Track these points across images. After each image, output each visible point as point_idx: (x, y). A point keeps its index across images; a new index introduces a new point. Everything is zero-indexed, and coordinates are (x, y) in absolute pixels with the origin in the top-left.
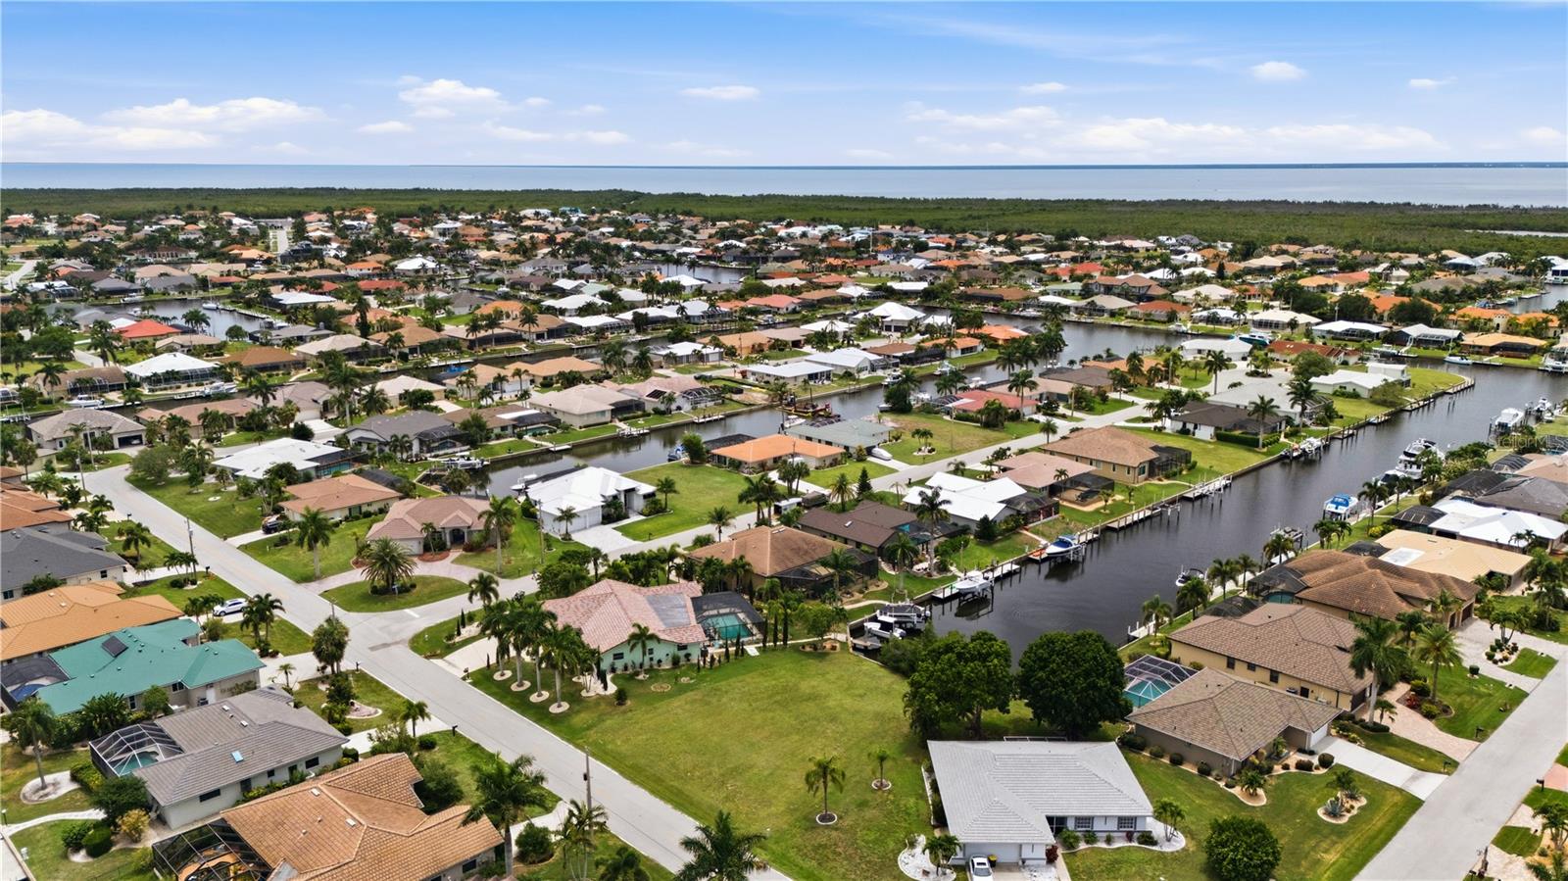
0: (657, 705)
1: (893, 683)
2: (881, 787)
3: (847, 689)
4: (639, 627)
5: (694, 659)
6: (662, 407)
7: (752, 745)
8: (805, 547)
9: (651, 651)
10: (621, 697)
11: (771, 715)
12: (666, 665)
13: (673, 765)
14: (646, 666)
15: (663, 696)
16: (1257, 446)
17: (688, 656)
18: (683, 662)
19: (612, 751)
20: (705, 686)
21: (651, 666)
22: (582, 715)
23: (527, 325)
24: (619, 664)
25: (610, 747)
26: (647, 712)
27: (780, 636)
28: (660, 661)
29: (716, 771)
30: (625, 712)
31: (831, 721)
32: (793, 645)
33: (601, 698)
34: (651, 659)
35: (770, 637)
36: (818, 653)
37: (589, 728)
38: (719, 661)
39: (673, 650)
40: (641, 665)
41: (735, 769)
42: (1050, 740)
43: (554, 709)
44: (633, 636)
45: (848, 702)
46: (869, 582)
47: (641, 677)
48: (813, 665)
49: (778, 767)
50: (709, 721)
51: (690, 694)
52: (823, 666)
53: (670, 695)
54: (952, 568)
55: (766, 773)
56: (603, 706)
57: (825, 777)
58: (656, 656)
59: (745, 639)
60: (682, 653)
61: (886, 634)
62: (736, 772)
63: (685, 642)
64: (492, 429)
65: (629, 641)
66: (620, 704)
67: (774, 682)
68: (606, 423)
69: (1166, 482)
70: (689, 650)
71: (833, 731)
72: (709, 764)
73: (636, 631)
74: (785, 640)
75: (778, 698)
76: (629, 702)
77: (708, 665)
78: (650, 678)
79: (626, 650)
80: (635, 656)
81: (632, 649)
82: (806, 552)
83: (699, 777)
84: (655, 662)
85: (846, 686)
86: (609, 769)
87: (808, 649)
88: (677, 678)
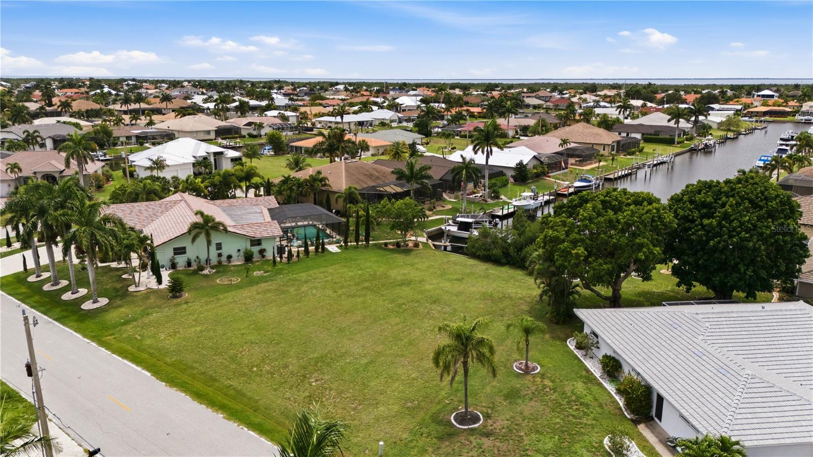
0: (221, 296)
1: (487, 269)
2: (527, 370)
3: (441, 275)
4: (202, 214)
5: (269, 255)
6: (255, 133)
7: (341, 330)
8: (377, 174)
9: (219, 247)
10: (176, 289)
11: (360, 300)
12: (238, 261)
13: (233, 359)
14: (214, 260)
15: (230, 287)
16: (674, 144)
17: (262, 252)
18: (256, 257)
19: (150, 346)
20: (280, 279)
21: (220, 262)
22: (123, 309)
23: (165, 103)
24: (181, 260)
25: (148, 342)
26: (207, 303)
27: (362, 238)
28: (229, 257)
29: (294, 364)
30: (178, 305)
31: (434, 302)
32: (375, 245)
33: (150, 292)
34: (220, 255)
35: (352, 237)
36: (401, 248)
37: (126, 323)
38: (298, 256)
39: (245, 245)
40: (208, 261)
41: (322, 359)
42: (720, 303)
43: (88, 306)
44: (195, 226)
45: (447, 285)
46: (437, 203)
47: (206, 272)
48: (400, 258)
49: (380, 354)
50: (285, 308)
51: (263, 285)
52: (409, 259)
53: (238, 287)
54: (502, 197)
55: (364, 361)
56: (152, 299)
57: (466, 356)
58: (225, 251)
59: (326, 241)
60: (255, 249)
61: (465, 234)
62: (323, 362)
63: (258, 236)
64: (118, 138)
65: (190, 231)
66: (175, 297)
67: (360, 272)
68: (212, 140)
69: (628, 157)
70: (264, 245)
71: (439, 312)
72: (284, 355)
73: (199, 219)
74: (367, 240)
75: (367, 284)
76: (186, 295)
77: (285, 260)
78: (217, 272)
79: (186, 243)
80: (197, 250)
81: (194, 240)
82: (378, 178)
83: (268, 372)
84: (224, 259)
85: (439, 272)
86: (139, 369)
87: (391, 247)
88: (248, 270)
